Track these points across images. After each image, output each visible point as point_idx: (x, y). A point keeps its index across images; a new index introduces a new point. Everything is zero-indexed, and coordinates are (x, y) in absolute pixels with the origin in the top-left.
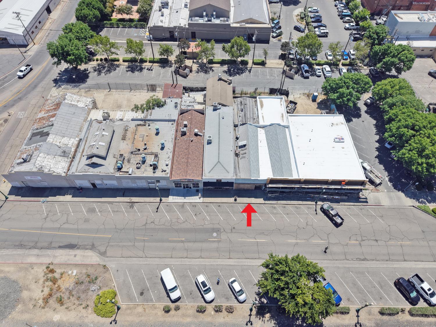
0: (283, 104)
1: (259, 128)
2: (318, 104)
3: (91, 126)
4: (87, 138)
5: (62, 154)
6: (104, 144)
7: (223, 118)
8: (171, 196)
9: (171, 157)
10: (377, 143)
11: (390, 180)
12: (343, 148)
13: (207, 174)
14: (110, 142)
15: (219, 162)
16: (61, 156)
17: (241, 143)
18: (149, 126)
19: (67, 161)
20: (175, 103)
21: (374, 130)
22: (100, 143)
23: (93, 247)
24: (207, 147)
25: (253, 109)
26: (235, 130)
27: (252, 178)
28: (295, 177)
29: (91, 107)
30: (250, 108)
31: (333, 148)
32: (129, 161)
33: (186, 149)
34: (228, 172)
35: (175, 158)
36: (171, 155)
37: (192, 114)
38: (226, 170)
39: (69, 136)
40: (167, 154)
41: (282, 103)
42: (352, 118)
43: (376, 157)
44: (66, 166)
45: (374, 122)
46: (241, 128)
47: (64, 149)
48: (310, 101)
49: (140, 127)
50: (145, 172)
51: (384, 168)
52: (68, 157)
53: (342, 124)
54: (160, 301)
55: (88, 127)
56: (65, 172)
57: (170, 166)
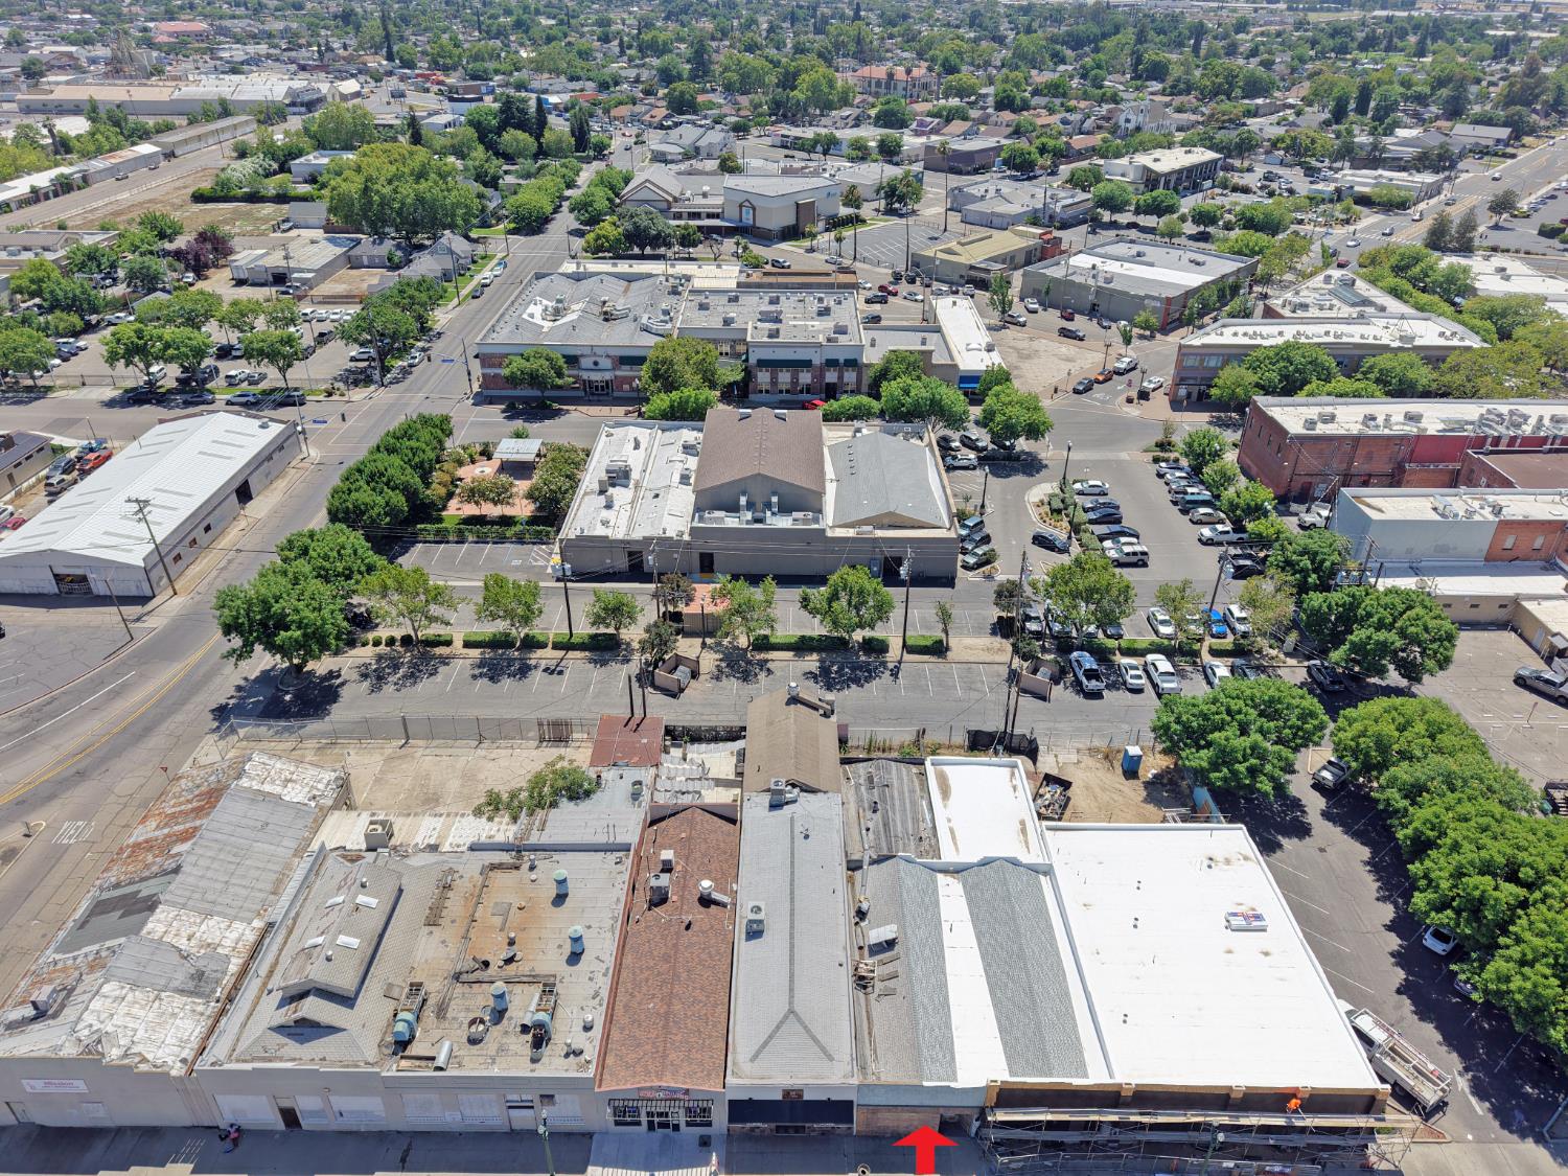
0: (1020, 787)
1: (940, 876)
2: (1148, 785)
3: (317, 874)
4: (295, 920)
5: (191, 985)
6: (354, 942)
7: (807, 837)
8: (596, 1164)
9: (605, 993)
10: (1393, 935)
11: (1479, 1090)
12: (1266, 954)
13: (747, 1067)
14: (381, 936)
15: (791, 1011)
16: (181, 992)
17: (878, 934)
18: (532, 868)
19: (202, 1014)
20: (635, 784)
21: (1370, 885)
22: (342, 939)
24: (744, 948)
25: (914, 803)
26: (851, 880)
27: (926, 1084)
28: (1095, 1076)
29: (330, 802)
30: (902, 800)
31: (1230, 952)
32: (441, 1011)
33: (666, 958)
34: (830, 1058)
35: (622, 998)
36: (604, 984)
37: (691, 823)
38: (823, 1049)
39: (229, 911)
40: (591, 979)
41: (1017, 782)
42: (1280, 838)
43: (1399, 992)
44: (196, 1034)
45: (1365, 852)
46: (873, 873)
47: (201, 964)
48: (1117, 778)
49: (499, 877)
50: (498, 1060)
51: (1440, 1038)
52: (207, 996)
53: (1246, 858)
55: (306, 878)
56: (184, 1061)
57: (597, 1032)
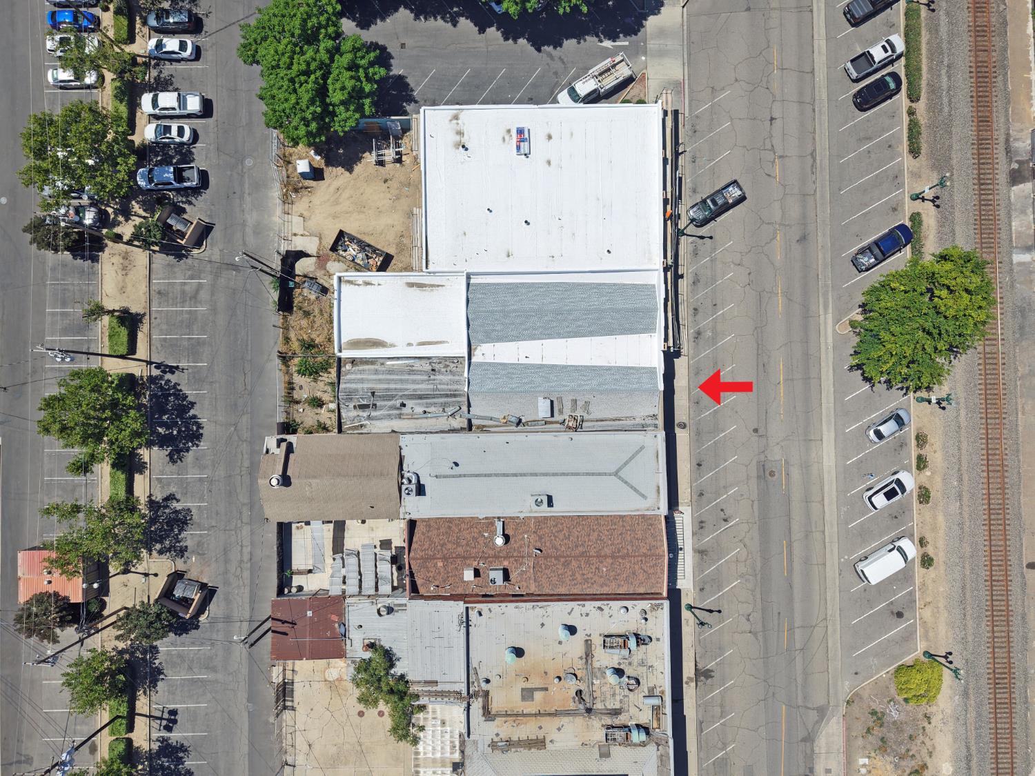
1: (474, 360)
7: (456, 464)
10: (488, 30)
11: (614, 38)
12: (550, 137)
13: (650, 501)
15: (616, 474)
17: (543, 410)
18: (488, 681)
23: (809, 739)
24: (560, 509)
25: (391, 372)
26: (482, 429)
30: (388, 381)
31: (549, 163)
32: (616, 713)
33: (566, 564)
34: (642, 448)
36: (590, 606)
38: (637, 452)
40: (587, 615)
41: (360, 281)
45: (404, 14)
49: (495, 707)
50: (650, 664)
51: (574, 41)
53: (456, 117)
54: (912, 577)
57: (629, 603)
